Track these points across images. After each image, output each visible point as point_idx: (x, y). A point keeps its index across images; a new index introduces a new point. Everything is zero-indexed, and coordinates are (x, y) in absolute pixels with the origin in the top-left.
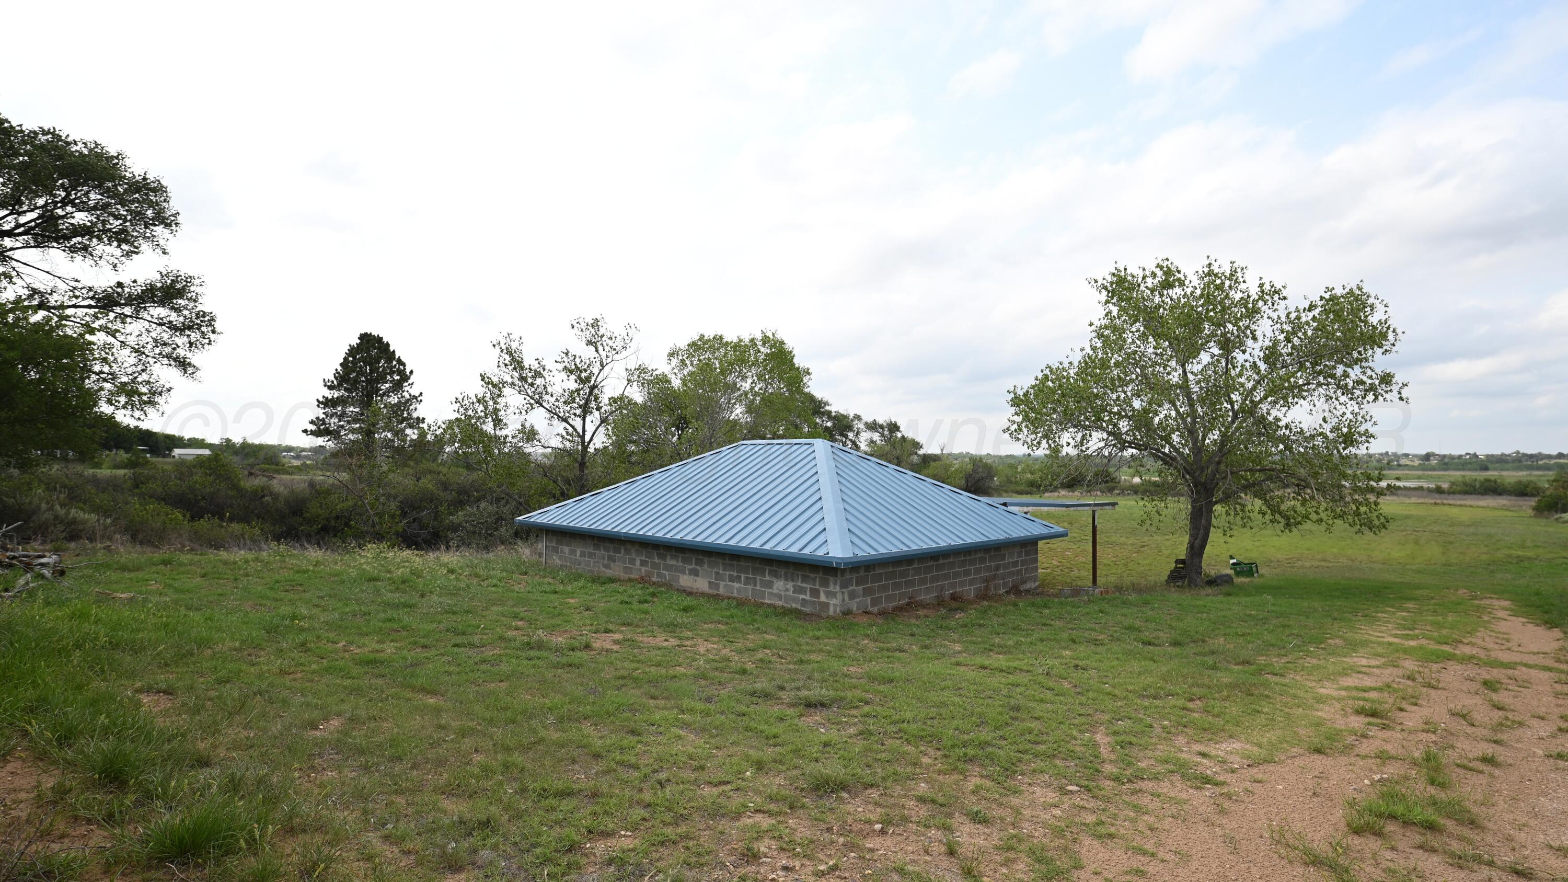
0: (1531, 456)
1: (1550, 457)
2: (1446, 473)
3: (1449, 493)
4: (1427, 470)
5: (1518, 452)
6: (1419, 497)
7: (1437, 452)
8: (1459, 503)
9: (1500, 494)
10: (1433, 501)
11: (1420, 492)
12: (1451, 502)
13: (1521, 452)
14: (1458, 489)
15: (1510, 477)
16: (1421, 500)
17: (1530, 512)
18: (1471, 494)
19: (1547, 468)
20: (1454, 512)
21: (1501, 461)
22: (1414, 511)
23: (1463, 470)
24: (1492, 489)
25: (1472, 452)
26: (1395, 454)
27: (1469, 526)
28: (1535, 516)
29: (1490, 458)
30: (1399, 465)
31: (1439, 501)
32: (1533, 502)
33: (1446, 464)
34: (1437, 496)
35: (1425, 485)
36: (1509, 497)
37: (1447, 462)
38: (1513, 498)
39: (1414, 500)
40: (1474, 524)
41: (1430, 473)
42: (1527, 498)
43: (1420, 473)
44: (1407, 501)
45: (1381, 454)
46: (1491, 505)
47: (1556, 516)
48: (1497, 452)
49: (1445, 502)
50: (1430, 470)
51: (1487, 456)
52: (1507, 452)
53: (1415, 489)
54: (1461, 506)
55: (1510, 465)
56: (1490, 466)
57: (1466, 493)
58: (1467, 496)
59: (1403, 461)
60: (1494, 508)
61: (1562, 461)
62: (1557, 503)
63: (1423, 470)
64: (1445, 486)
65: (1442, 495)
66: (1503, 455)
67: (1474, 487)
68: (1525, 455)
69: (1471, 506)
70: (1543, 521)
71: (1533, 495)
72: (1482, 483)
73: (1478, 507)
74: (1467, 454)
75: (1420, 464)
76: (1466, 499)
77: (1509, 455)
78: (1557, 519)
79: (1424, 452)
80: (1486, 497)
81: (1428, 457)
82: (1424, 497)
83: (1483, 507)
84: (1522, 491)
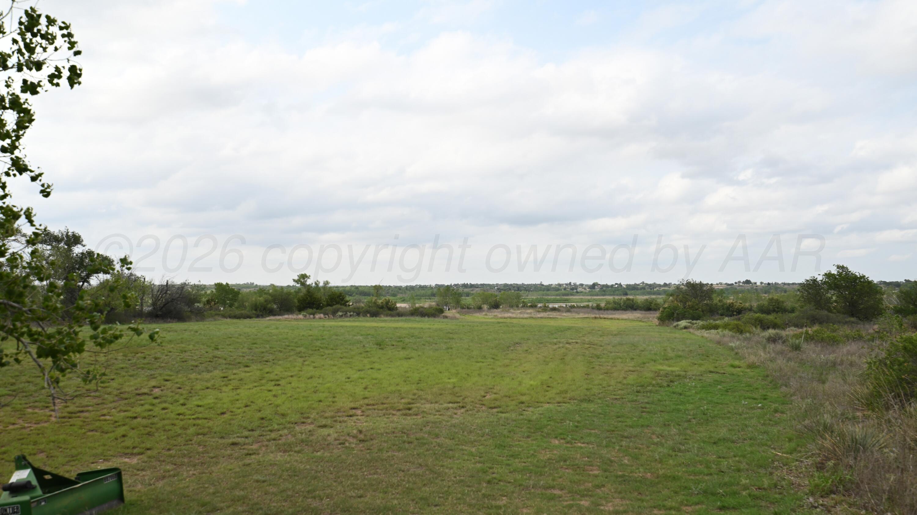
0: (650, 285)
1: (660, 286)
2: (604, 297)
3: (605, 310)
4: (593, 296)
5: (643, 283)
6: (585, 313)
7: (599, 283)
8: (610, 316)
9: (635, 310)
10: (593, 316)
11: (586, 310)
12: (605, 316)
13: (645, 282)
14: (610, 306)
15: (641, 298)
16: (586, 316)
17: (656, 322)
18: (618, 310)
19: (658, 293)
20: (606, 324)
21: (633, 288)
22: (580, 324)
23: (614, 295)
24: (631, 306)
25: (619, 283)
26: (575, 284)
27: (615, 335)
28: (660, 325)
29: (628, 286)
30: (577, 292)
31: (598, 316)
32: (657, 314)
33: (604, 291)
34: (596, 311)
35: (590, 304)
36: (641, 312)
37: (605, 289)
38: (644, 312)
39: (581, 315)
40: (619, 333)
41: (595, 297)
42: (652, 312)
43: (589, 297)
44: (577, 316)
45: (566, 284)
46: (630, 317)
47: (675, 324)
48: (632, 283)
49: (602, 316)
50: (595, 295)
51: (627, 285)
52: (637, 283)
53: (584, 307)
54: (612, 319)
55: (639, 292)
56: (629, 292)
57: (615, 309)
58: (615, 312)
59: (579, 290)
60: (633, 320)
61: (666, 288)
62: (673, 313)
63: (591, 295)
64: (603, 305)
65: (601, 312)
66: (635, 284)
67: (620, 304)
68: (647, 284)
69: (618, 319)
70: (668, 329)
71: (655, 310)
72: (625, 302)
73: (622, 319)
74: (616, 284)
75: (589, 291)
76: (615, 314)
77: (638, 285)
78: (675, 327)
79: (591, 283)
80: (627, 312)
81: (594, 285)
82: (588, 313)
83: (626, 319)
84: (649, 307)
